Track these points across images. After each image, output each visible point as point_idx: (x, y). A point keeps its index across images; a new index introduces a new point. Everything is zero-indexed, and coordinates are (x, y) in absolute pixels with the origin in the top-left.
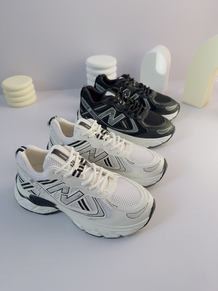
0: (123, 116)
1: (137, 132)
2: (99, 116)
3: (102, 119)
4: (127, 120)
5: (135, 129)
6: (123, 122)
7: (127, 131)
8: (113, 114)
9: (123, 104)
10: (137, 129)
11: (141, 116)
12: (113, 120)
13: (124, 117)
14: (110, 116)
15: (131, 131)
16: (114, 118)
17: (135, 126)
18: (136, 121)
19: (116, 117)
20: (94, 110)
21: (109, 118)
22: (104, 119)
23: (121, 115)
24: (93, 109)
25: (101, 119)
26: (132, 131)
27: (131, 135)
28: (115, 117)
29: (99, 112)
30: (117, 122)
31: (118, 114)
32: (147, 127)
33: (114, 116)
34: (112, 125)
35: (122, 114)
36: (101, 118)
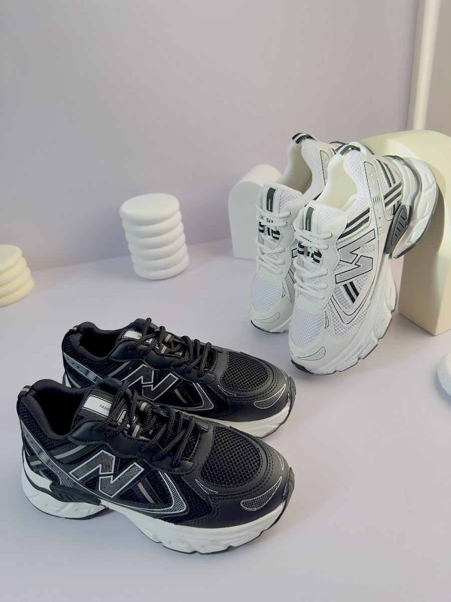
0: (137, 469)
1: (184, 512)
2: (70, 473)
3: (82, 482)
4: (151, 478)
5: (180, 505)
6: (140, 486)
7: (157, 511)
8: (109, 466)
9: (134, 435)
10: (184, 503)
11: (190, 461)
12: (112, 482)
13: (143, 470)
14: (100, 473)
15: (167, 511)
16: (112, 477)
17: (175, 495)
18: (177, 479)
19: (119, 474)
20: (55, 459)
21: (100, 478)
22: (85, 482)
23: (131, 466)
24: (52, 456)
25: (79, 482)
26: (171, 510)
27: (170, 522)
28: (115, 475)
29: (70, 463)
30: (124, 489)
31: (122, 464)
32: (212, 495)
33: (112, 472)
34: (112, 497)
35: (135, 463)
36: (78, 480)
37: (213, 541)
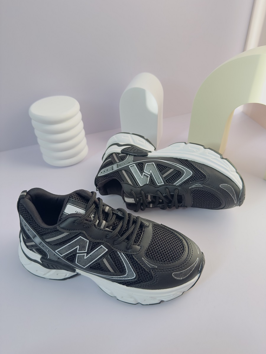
0: (103, 249)
1: (134, 279)
2: (56, 251)
4: (112, 256)
5: (131, 274)
6: (105, 261)
7: (115, 278)
9: (102, 227)
10: (134, 273)
11: (139, 245)
12: (85, 258)
14: (78, 252)
15: (122, 278)
18: (130, 258)
19: (91, 252)
20: (46, 241)
21: (77, 255)
22: (66, 257)
24: (43, 240)
25: (62, 257)
26: (125, 277)
27: (123, 285)
28: (88, 253)
29: (57, 244)
30: (94, 262)
31: (93, 247)
32: (153, 269)
33: (86, 251)
35: (102, 246)
36: (62, 256)
37: (152, 297)
